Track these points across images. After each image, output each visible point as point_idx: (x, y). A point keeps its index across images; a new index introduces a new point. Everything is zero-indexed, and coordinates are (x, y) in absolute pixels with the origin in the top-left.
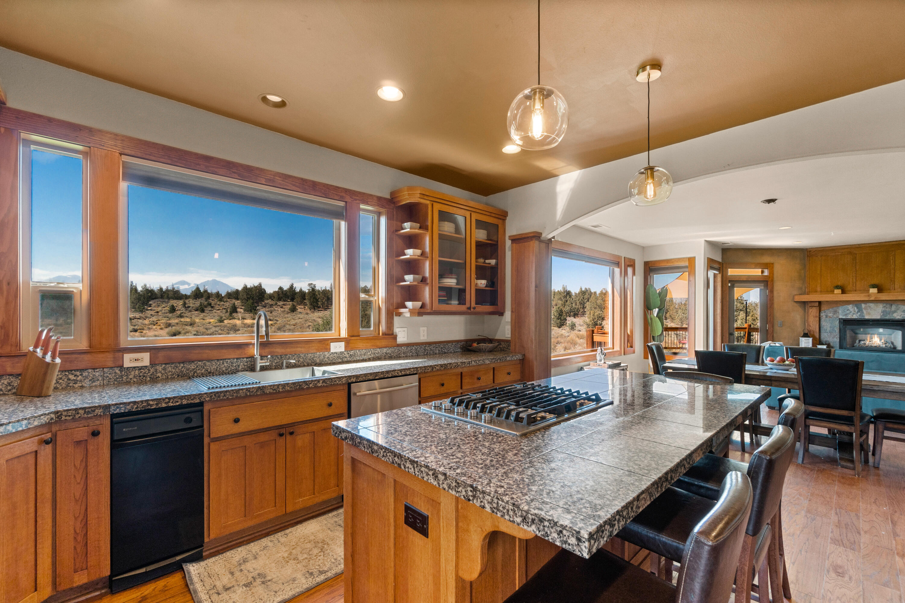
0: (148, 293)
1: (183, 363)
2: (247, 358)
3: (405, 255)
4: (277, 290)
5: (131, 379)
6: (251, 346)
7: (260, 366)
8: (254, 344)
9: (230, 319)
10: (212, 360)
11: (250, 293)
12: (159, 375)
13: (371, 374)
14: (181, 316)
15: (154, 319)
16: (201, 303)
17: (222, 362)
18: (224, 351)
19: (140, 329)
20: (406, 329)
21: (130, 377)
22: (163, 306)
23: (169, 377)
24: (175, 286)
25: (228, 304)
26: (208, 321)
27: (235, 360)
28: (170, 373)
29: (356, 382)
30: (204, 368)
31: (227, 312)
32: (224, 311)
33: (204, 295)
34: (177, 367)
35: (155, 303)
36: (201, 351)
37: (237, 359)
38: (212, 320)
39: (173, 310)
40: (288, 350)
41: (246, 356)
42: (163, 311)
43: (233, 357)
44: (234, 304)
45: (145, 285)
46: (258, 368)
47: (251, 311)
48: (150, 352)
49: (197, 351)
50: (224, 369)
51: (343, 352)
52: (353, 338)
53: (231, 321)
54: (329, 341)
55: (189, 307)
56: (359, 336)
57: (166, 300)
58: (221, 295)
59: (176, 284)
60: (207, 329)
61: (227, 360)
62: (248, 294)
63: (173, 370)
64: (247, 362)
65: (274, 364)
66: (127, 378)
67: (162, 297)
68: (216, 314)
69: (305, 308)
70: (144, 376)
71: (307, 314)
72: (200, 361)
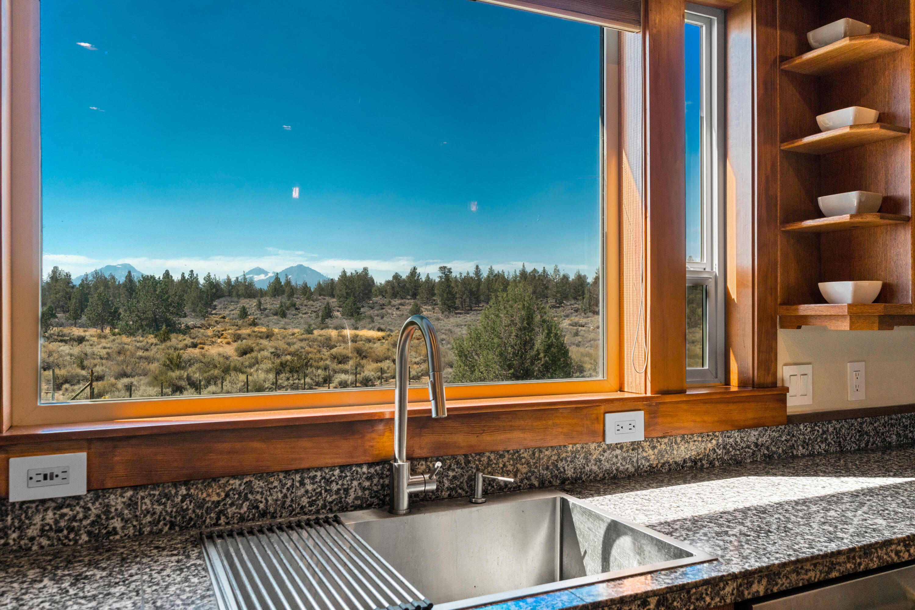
0: (212, 289)
1: (186, 483)
2: (370, 465)
3: (818, 130)
4: (391, 279)
5: (32, 539)
6: (381, 427)
7: (411, 495)
8: (392, 419)
9: (322, 329)
10: (271, 474)
11: (351, 287)
12: (117, 523)
13: (814, 560)
14: (254, 324)
15: (219, 327)
16: (281, 302)
17: (298, 477)
18: (305, 443)
19: (201, 344)
20: (808, 369)
21: (32, 532)
22: (232, 307)
23: (147, 530)
24: (247, 276)
25: (319, 304)
26: (290, 331)
27: (337, 472)
28: (149, 518)
29: (769, 596)
30: (246, 499)
31: (317, 317)
32: (314, 315)
33: (286, 290)
34: (168, 496)
35: (220, 303)
36: (238, 445)
37: (342, 468)
38: (296, 330)
39: (244, 313)
40: (487, 438)
41: (370, 459)
42: (231, 316)
43: (328, 460)
44: (328, 304)
45: (209, 276)
46: (405, 503)
47: (352, 315)
48: (88, 449)
49: (226, 446)
50: (305, 501)
51: (639, 443)
52: (668, 399)
53: (323, 332)
54: (603, 408)
55: (266, 309)
56: (682, 392)
57: (236, 299)
58: (310, 290)
59: (250, 272)
60: (289, 344)
61: (312, 474)
62: (347, 287)
63: (159, 508)
64: (369, 478)
65: (447, 484)
66: (20, 538)
67: (230, 294)
68: (302, 321)
69: (434, 309)
70: (71, 529)
71: (438, 319)
72: (234, 477)
